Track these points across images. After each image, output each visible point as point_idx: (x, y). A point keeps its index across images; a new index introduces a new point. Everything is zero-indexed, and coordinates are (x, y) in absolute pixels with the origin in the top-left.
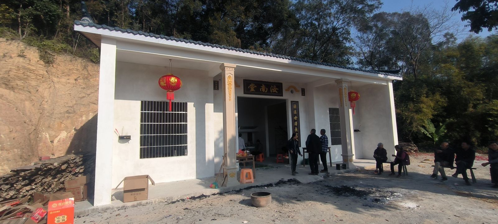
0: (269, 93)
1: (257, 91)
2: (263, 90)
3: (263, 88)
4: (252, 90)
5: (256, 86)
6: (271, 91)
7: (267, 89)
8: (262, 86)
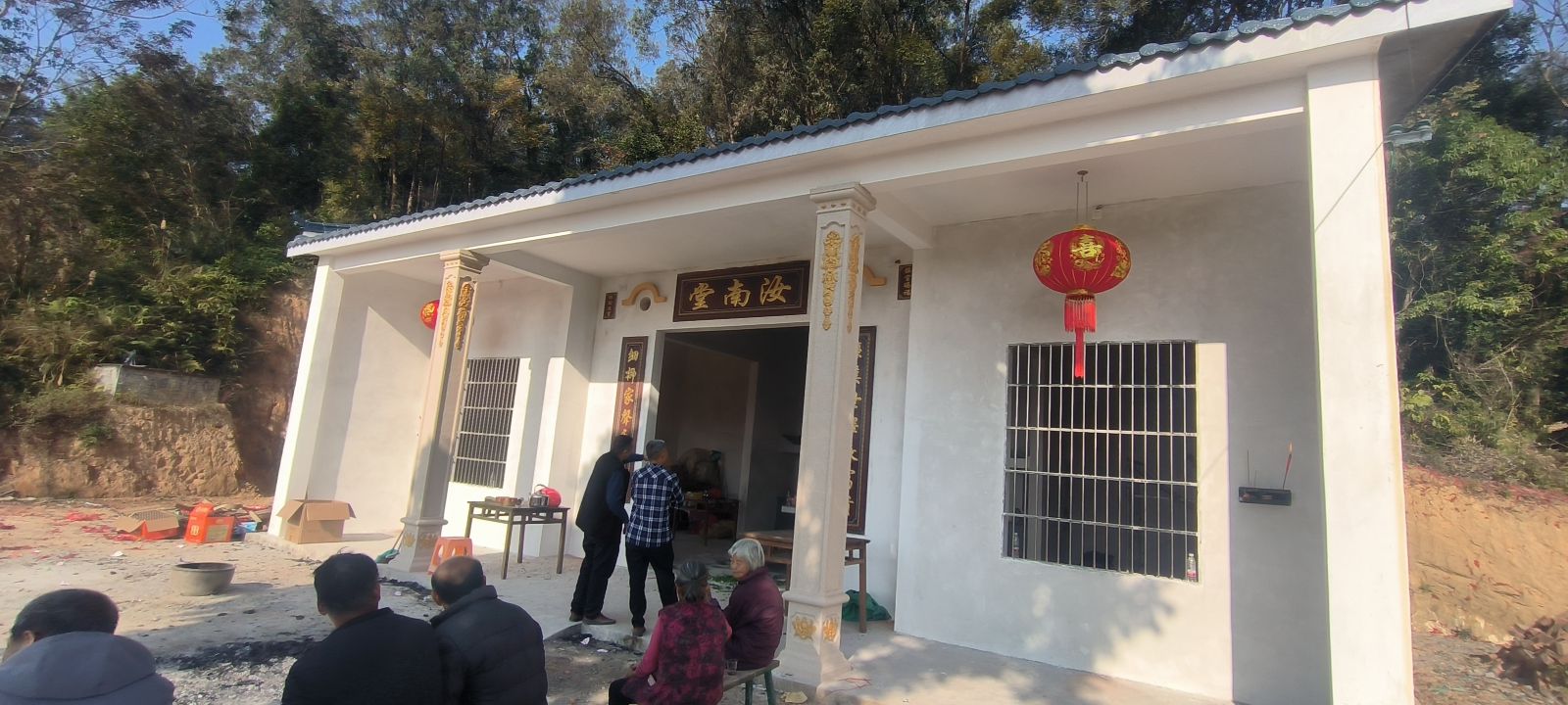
0: (755, 308)
1: (717, 307)
2: (735, 301)
3: (735, 296)
4: (701, 304)
5: (712, 291)
6: (763, 301)
7: (748, 294)
8: (732, 285)
